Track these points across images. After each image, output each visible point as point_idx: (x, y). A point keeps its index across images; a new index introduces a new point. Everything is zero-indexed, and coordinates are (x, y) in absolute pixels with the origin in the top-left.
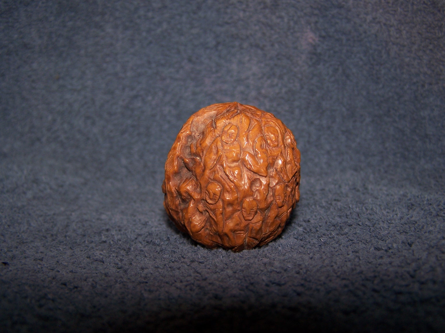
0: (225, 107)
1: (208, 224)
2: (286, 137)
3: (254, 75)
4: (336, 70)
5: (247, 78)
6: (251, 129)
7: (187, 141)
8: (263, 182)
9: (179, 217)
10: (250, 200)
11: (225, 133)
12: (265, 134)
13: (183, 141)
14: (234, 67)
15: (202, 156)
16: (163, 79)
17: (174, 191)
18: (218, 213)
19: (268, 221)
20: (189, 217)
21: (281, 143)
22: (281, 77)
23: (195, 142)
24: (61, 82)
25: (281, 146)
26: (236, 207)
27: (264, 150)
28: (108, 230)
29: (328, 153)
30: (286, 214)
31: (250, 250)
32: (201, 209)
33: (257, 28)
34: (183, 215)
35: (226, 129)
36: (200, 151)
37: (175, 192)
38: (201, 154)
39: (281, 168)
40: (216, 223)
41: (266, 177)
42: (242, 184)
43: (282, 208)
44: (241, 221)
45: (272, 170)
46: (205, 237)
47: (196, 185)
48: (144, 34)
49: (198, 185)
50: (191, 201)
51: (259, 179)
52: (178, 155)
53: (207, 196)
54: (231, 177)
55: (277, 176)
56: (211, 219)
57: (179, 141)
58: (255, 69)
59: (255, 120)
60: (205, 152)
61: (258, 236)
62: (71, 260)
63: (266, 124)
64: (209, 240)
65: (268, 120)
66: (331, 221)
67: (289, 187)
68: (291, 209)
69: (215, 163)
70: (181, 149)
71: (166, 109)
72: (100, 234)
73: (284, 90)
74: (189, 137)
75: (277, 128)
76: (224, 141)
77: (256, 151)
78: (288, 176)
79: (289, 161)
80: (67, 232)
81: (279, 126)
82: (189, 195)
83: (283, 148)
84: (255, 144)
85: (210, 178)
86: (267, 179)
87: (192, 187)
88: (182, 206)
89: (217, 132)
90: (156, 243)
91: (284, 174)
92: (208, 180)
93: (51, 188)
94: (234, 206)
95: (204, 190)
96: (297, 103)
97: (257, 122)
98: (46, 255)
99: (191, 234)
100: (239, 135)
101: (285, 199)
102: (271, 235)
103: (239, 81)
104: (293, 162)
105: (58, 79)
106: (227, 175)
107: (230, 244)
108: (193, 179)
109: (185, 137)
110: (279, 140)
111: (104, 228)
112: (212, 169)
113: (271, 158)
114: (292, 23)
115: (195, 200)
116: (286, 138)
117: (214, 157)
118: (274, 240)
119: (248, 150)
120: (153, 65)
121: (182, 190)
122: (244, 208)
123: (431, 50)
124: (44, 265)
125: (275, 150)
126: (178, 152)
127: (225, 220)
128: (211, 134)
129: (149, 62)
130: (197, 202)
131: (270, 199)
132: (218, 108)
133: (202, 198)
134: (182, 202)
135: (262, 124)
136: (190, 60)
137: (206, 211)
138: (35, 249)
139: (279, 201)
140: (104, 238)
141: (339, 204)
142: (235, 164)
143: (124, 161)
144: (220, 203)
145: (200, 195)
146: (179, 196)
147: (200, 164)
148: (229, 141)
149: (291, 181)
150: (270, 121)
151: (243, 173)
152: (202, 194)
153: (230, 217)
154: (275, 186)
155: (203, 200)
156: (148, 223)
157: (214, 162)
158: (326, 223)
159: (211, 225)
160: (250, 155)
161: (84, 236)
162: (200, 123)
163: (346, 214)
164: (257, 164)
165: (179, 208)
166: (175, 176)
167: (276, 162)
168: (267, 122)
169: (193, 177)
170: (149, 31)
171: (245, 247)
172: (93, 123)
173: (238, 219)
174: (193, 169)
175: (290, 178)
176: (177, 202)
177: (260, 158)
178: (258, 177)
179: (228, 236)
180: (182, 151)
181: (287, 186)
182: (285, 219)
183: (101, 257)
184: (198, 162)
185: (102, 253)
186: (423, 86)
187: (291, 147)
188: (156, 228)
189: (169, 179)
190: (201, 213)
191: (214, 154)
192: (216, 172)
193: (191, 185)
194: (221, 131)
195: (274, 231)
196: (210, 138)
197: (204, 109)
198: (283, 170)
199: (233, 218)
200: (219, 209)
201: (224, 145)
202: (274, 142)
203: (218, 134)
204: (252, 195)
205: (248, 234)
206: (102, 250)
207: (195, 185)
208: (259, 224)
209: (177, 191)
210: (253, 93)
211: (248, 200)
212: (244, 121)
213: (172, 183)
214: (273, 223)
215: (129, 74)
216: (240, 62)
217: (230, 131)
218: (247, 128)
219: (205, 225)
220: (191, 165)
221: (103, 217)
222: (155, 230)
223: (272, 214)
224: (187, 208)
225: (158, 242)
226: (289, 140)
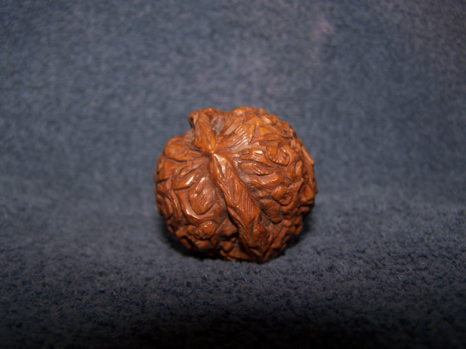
3: (257, 70)
4: (353, 67)
5: (250, 74)
14: (233, 60)
16: (146, 75)
22: (290, 74)
24: (16, 77)
28: (101, 274)
29: (346, 164)
33: (261, 14)
48: (123, 19)
58: (259, 63)
71: (150, 112)
73: (293, 89)
93: (9, 213)
96: (308, 105)
103: (240, 78)
105: (13, 73)
111: (96, 270)
114: (303, 9)
120: (134, 58)
123: (459, 45)
129: (128, 53)
136: (179, 52)
140: (99, 287)
143: (98, 176)
156: (154, 263)
170: (128, 15)
172: (58, 130)
186: (450, 86)
188: (167, 268)
210: (257, 93)
215: (104, 68)
216: (241, 55)
222: (167, 271)
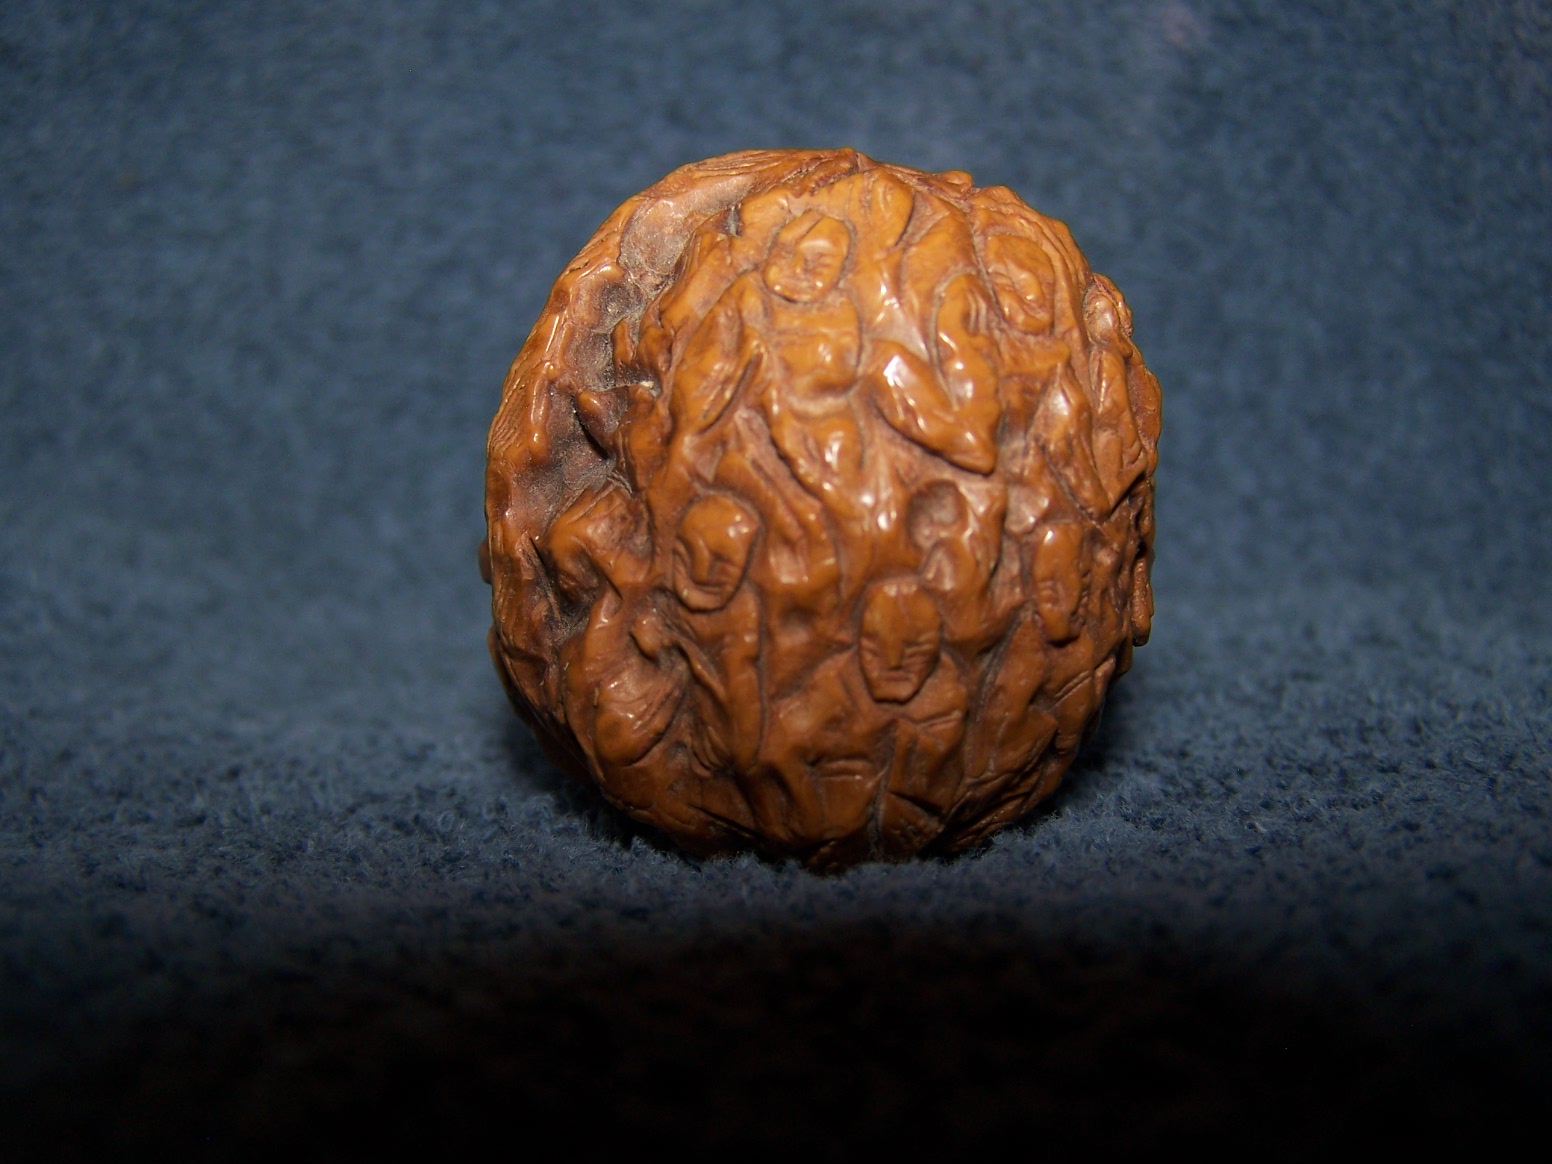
0: (792, 160)
1: (685, 720)
2: (1089, 303)
6: (917, 238)
7: (600, 312)
8: (971, 498)
9: (545, 690)
10: (905, 590)
11: (783, 254)
12: (987, 268)
13: (580, 308)
15: (664, 369)
16: (562, 194)
17: (524, 551)
18: (735, 655)
19: (996, 713)
20: (591, 680)
21: (1066, 322)
23: (637, 315)
24: (145, 201)
25: (1068, 336)
26: (829, 627)
27: (980, 341)
30: (1086, 681)
31: (896, 863)
32: (649, 640)
34: (561, 672)
35: (788, 236)
36: (655, 348)
37: (529, 560)
38: (661, 361)
39: (1068, 440)
40: (723, 712)
41: (987, 474)
42: (865, 505)
43: (1070, 648)
44: (855, 703)
45: (1018, 444)
46: (671, 787)
47: (630, 518)
49: (640, 514)
50: (603, 596)
51: (952, 486)
52: (552, 377)
53: (682, 569)
54: (803, 466)
55: (1047, 479)
56: (698, 692)
57: (560, 310)
59: (937, 203)
60: (678, 350)
61: (941, 795)
63: (991, 224)
64: (691, 805)
65: (1004, 209)
66: (1294, 752)
67: (1105, 544)
68: (1112, 661)
69: (728, 395)
70: (565, 350)
74: (610, 292)
75: (1047, 248)
76: (777, 288)
77: (938, 342)
78: (1100, 485)
79: (1108, 412)
81: (1058, 244)
82: (596, 568)
83: (1077, 346)
84: (934, 310)
85: (698, 477)
86: (993, 486)
87: (611, 528)
88: (563, 633)
89: (746, 253)
91: (1082, 474)
92: (689, 487)
94: (821, 624)
95: (667, 541)
97: (949, 210)
99: (600, 774)
100: (856, 263)
101: (1086, 606)
102: (1009, 795)
104: (1126, 416)
105: (134, 190)
106: (785, 458)
107: (796, 826)
108: (617, 489)
109: (592, 292)
110: (1058, 305)
112: (711, 425)
113: (1014, 385)
115: (622, 591)
116: (1090, 309)
117: (719, 367)
118: (1025, 822)
119: (897, 335)
120: (524, 138)
121: (561, 545)
122: (872, 636)
125: (1037, 349)
126: (550, 359)
127: (773, 698)
128: (712, 261)
129: (506, 125)
130: (632, 600)
131: (1006, 596)
132: (762, 163)
133: (657, 582)
134: (563, 611)
135: (972, 224)
136: (676, 119)
137: (675, 653)
139: (1054, 611)
141: (1318, 688)
142: (830, 402)
144: (748, 605)
145: (646, 567)
146: (544, 581)
147: (652, 406)
148: (800, 292)
149: (1116, 514)
150: (1012, 214)
151: (870, 452)
152: (658, 560)
153: (795, 683)
154: (1030, 531)
155: (662, 589)
156: (429, 753)
157: (723, 390)
158: (1269, 761)
159: (699, 727)
160: (911, 359)
162: (669, 230)
163: (1361, 722)
164: (946, 405)
165: (548, 642)
166: (533, 479)
167: (1041, 408)
168: (997, 217)
169: (618, 480)
171: (874, 849)
172: (271, 373)
173: (838, 690)
174: (620, 441)
175: (1112, 497)
176: (540, 611)
177: (961, 378)
178: (948, 474)
179: (783, 784)
180: (571, 355)
181: (1095, 538)
182: (1082, 709)
184: (645, 401)
187: (1118, 348)
189: (501, 497)
190: (649, 658)
191: (726, 356)
192: (732, 444)
193: (605, 517)
194: (765, 244)
195: (1022, 773)
196: (707, 278)
197: (689, 170)
198: (1078, 452)
199: (814, 687)
200: (738, 636)
201: (776, 308)
202: (1033, 309)
203: (747, 259)
204: (914, 568)
205: (887, 777)
207: (623, 519)
208: (946, 726)
209: (540, 555)
211: (891, 590)
212: (885, 198)
213: (514, 515)
214: (1018, 726)
217: (806, 245)
218: (899, 229)
219: (668, 726)
220: (611, 424)
223: (1016, 674)
224: (579, 639)
226: (1108, 318)
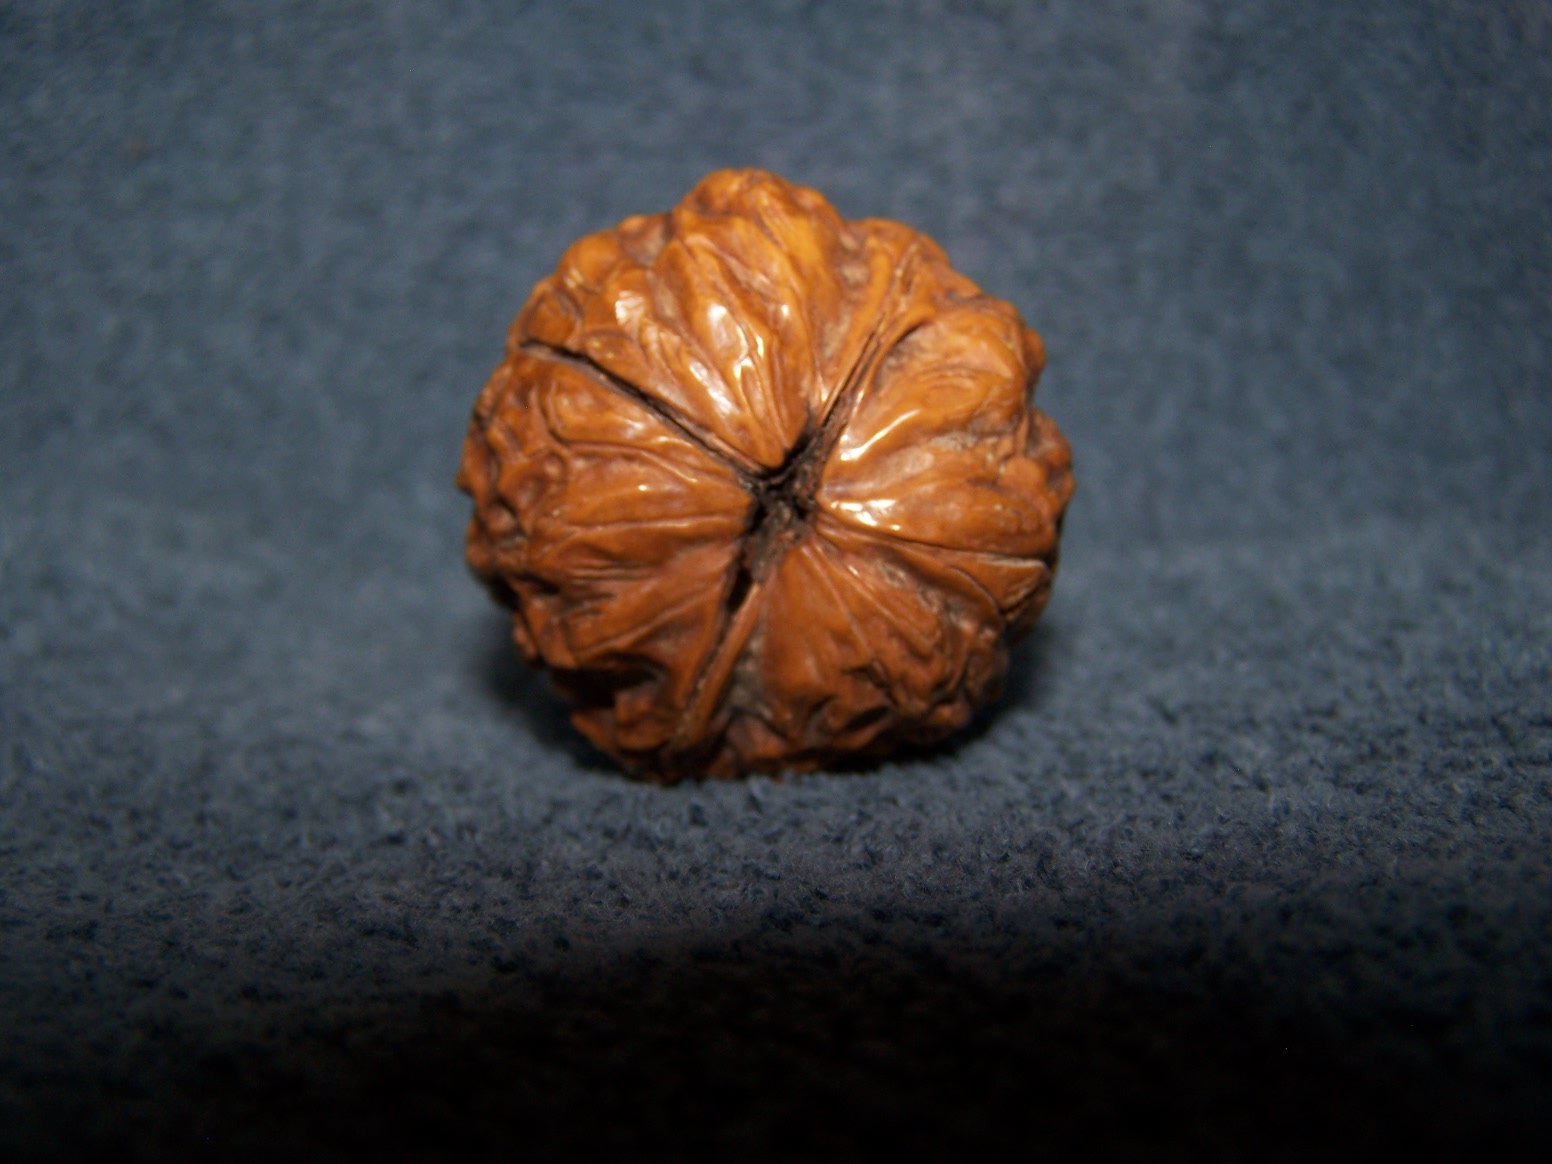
3: (968, 126)
4: (1301, 108)
5: (941, 141)
14: (885, 97)
22: (1079, 136)
28: (401, 787)
29: (1282, 445)
58: (972, 103)
62: (237, 930)
72: (365, 802)
73: (1093, 189)
80: (206, 797)
90: (657, 839)
93: (121, 611)
96: (1147, 245)
98: (108, 909)
103: (907, 154)
111: (384, 777)
124: (101, 959)
138: (50, 882)
140: (388, 823)
161: (290, 814)
183: (394, 910)
185: (395, 891)
206: (394, 880)
215: (445, 133)
216: (909, 77)
221: (370, 725)
225: (663, 828)
